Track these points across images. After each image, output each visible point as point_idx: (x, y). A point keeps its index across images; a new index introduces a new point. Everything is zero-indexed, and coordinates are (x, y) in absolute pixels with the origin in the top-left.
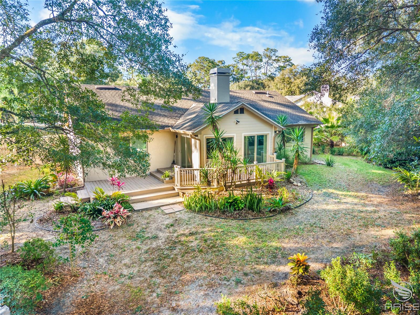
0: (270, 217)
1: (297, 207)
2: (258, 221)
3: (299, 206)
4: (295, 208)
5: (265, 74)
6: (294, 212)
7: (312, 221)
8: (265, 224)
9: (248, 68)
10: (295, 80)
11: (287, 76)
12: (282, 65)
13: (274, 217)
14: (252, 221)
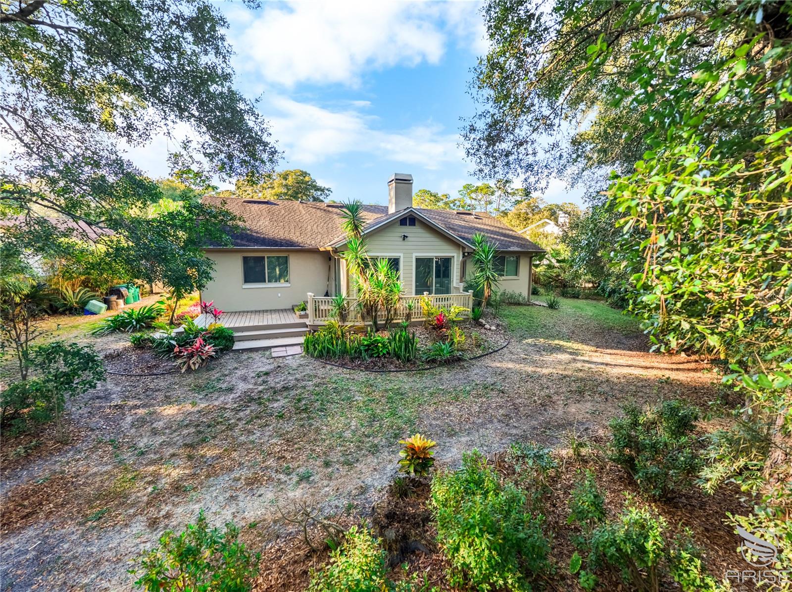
0: (423, 370)
1: (475, 358)
2: (401, 376)
3: (479, 357)
4: (471, 359)
5: (498, 210)
6: (466, 366)
7: (490, 380)
8: (410, 380)
9: (477, 203)
10: (533, 215)
11: (523, 211)
12: (520, 199)
13: (431, 370)
14: (392, 374)
